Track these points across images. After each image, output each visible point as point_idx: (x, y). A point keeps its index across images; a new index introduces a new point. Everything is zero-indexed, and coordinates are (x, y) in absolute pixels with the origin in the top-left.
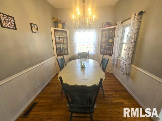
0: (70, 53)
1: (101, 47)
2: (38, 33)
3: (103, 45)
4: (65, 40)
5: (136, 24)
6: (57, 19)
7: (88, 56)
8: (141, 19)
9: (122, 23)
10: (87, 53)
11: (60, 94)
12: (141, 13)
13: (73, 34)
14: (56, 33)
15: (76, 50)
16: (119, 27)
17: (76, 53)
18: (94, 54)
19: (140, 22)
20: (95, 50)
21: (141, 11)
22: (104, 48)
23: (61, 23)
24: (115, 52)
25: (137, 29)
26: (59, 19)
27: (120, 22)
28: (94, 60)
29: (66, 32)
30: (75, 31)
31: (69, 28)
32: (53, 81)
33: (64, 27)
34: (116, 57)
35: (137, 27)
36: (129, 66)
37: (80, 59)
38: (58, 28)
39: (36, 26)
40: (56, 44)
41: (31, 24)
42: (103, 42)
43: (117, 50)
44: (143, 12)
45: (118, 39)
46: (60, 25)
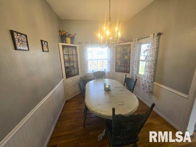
0: (81, 72)
1: (116, 63)
2: (48, 51)
3: (119, 61)
4: (75, 57)
5: (155, 44)
6: (65, 33)
7: (105, 75)
8: (159, 39)
9: (138, 40)
10: (103, 71)
11: (83, 128)
12: (159, 34)
13: (84, 50)
14: (64, 49)
15: (88, 68)
16: (136, 44)
17: (88, 73)
18: (109, 72)
19: (158, 41)
20: (109, 67)
21: (159, 32)
22: (120, 65)
23: (69, 37)
24: (133, 69)
25: (157, 48)
26: (67, 33)
27: (137, 40)
28: (109, 79)
29: (75, 47)
30: (87, 46)
31: (79, 43)
32: (64, 112)
33: (73, 42)
34: (135, 75)
35: (157, 46)
36: (152, 83)
37: (95, 80)
38: (66, 43)
39: (46, 43)
40: (65, 62)
41: (42, 41)
42: (118, 58)
43: (136, 67)
44: (161, 33)
45: (136, 56)
46: (68, 40)
